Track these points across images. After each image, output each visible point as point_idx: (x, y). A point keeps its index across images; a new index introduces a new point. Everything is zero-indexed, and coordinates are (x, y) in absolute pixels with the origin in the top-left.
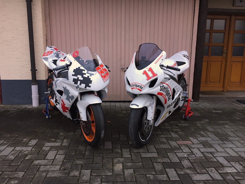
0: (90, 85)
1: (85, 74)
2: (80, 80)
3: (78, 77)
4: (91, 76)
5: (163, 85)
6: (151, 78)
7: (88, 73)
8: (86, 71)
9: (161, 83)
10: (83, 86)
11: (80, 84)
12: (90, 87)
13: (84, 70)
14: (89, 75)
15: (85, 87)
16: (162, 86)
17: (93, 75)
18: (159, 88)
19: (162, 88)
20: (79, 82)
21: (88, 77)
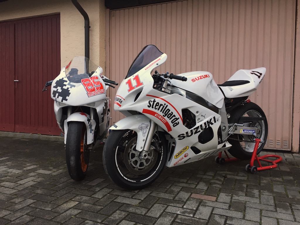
0: (67, 98)
1: (65, 85)
2: (59, 93)
3: (58, 88)
4: (71, 87)
5: (155, 100)
6: (134, 88)
7: (69, 84)
8: (68, 82)
9: (147, 95)
10: (60, 98)
11: (58, 97)
12: (66, 100)
13: (66, 81)
14: (69, 86)
15: (62, 101)
16: (152, 100)
17: (74, 86)
18: (146, 103)
19: (152, 103)
20: (57, 94)
21: (68, 88)
